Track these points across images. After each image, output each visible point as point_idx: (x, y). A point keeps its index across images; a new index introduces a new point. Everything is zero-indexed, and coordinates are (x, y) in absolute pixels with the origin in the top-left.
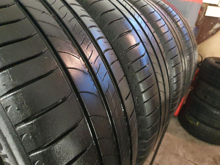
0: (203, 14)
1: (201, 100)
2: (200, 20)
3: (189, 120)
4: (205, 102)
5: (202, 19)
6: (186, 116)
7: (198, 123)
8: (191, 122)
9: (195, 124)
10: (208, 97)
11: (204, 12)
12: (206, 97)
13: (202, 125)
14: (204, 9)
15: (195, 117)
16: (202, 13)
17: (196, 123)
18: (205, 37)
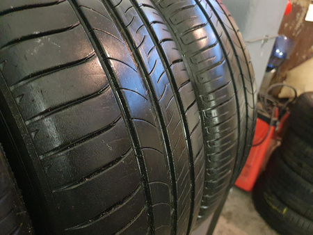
0: (302, 18)
1: (292, 168)
2: (296, 28)
3: (270, 204)
4: (299, 174)
5: (301, 26)
6: (265, 194)
7: (285, 210)
8: (274, 207)
9: (280, 211)
10: (304, 165)
11: (303, 15)
12: (300, 165)
13: (293, 215)
14: (304, 10)
15: (280, 199)
16: (300, 15)
17: (282, 211)
18: (304, 57)
